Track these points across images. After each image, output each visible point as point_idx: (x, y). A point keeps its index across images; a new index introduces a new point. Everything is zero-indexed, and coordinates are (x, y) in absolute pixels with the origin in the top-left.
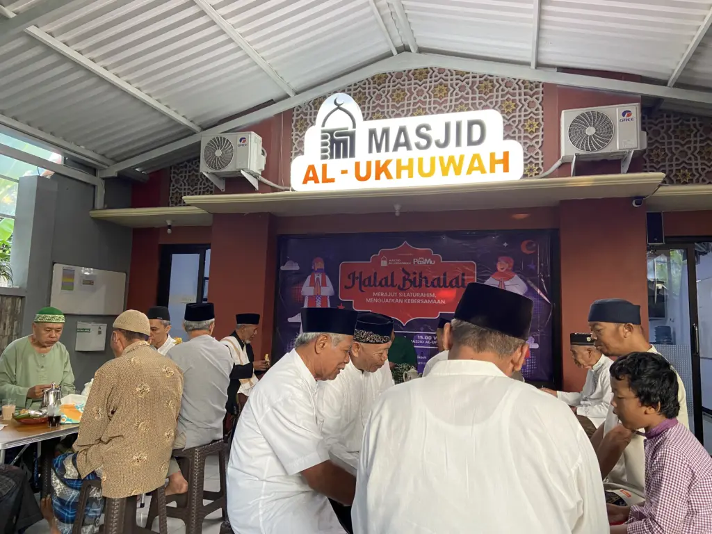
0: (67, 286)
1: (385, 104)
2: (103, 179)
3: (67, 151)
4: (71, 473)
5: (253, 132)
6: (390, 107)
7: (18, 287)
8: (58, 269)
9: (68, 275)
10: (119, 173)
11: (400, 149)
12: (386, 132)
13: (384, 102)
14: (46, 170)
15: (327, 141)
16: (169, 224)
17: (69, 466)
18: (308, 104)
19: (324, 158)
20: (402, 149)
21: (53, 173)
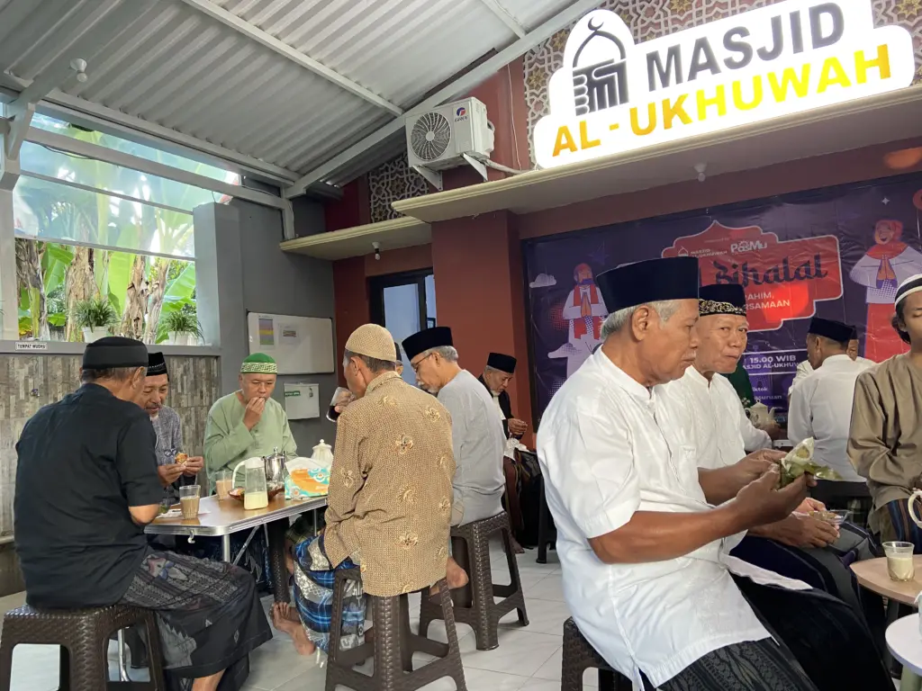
0: (267, 340)
1: (662, 20)
2: (291, 200)
3: (245, 168)
4: (319, 562)
5: (473, 98)
6: (670, 22)
7: (210, 344)
8: (254, 319)
9: (266, 326)
10: (309, 189)
11: (700, 74)
12: (674, 52)
13: (659, 17)
14: (223, 195)
15: (584, 85)
16: (376, 247)
17: (315, 553)
18: (545, 46)
19: (580, 112)
20: (704, 75)
21: (231, 198)
